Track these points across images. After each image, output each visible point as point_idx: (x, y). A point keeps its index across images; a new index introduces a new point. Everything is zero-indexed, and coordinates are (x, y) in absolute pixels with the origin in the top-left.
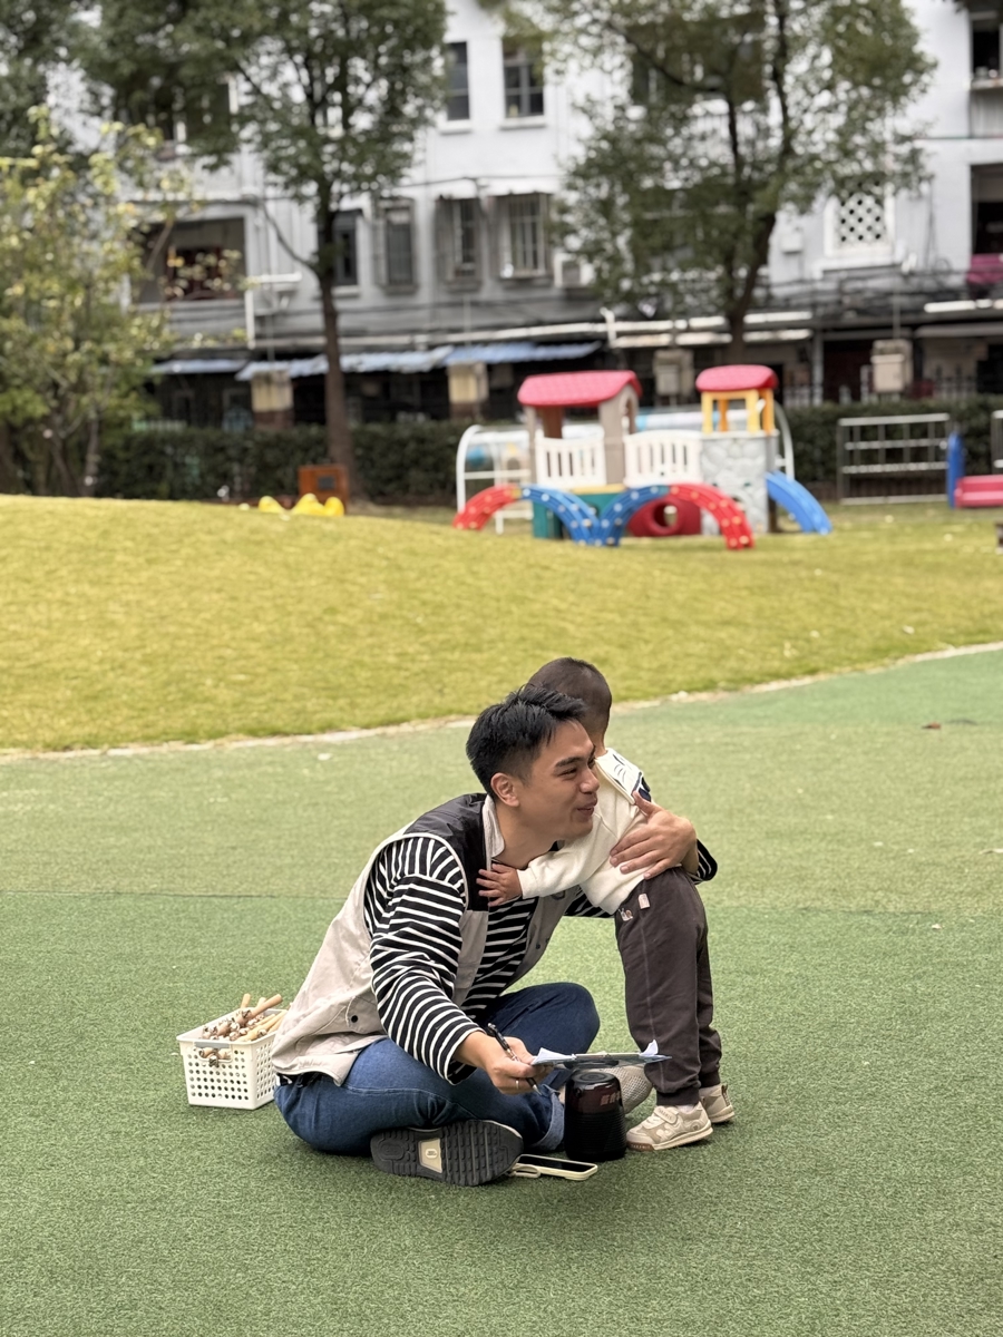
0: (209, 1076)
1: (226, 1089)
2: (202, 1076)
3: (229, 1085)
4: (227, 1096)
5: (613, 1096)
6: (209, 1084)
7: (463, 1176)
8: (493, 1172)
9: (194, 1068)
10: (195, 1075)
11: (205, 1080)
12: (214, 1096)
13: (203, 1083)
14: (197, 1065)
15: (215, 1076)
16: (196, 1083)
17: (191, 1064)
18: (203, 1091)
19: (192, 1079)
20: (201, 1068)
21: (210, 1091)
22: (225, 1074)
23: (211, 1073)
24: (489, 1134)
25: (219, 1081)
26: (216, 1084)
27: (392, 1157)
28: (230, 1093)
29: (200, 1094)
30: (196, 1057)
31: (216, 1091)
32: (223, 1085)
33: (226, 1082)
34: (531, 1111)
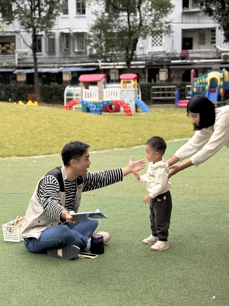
0: (9, 235)
1: (13, 237)
2: (7, 234)
3: (14, 237)
4: (13, 239)
5: (102, 239)
6: (9, 236)
7: (67, 258)
8: (73, 257)
9: (6, 233)
10: (6, 234)
11: (8, 235)
12: (10, 239)
13: (7, 236)
14: (6, 232)
15: (10, 235)
16: (6, 236)
17: (5, 232)
18: (7, 238)
19: (5, 235)
20: (7, 233)
21: (9, 238)
22: (13, 234)
23: (9, 234)
24: (72, 248)
25: (11, 236)
26: (10, 236)
27: (51, 253)
28: (14, 238)
29: (7, 239)
30: (6, 230)
31: (11, 238)
32: (12, 236)
33: (13, 236)
34: (82, 243)
